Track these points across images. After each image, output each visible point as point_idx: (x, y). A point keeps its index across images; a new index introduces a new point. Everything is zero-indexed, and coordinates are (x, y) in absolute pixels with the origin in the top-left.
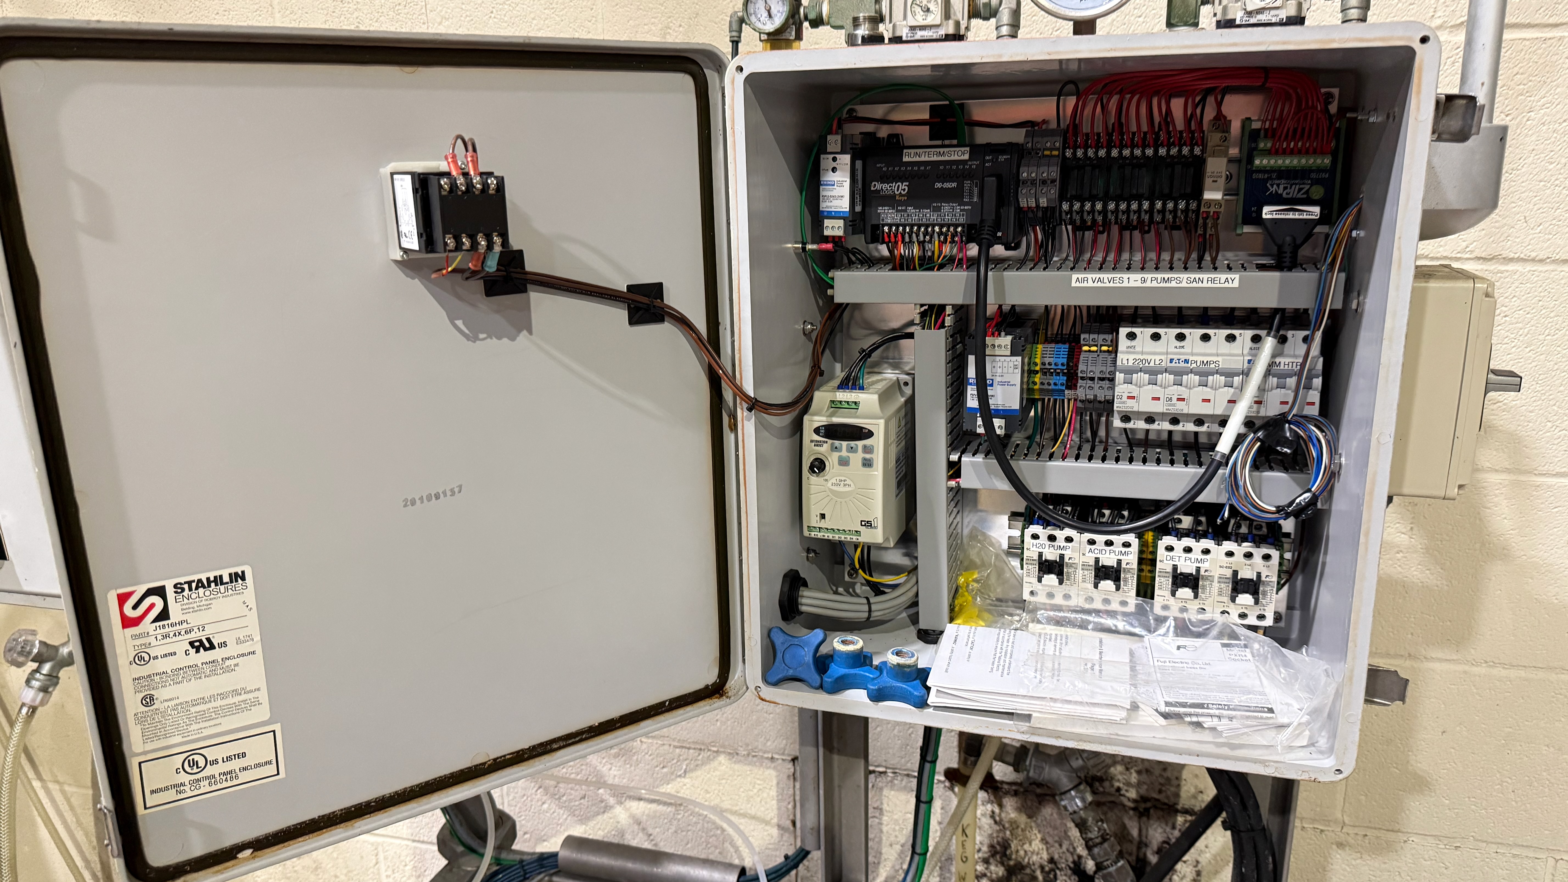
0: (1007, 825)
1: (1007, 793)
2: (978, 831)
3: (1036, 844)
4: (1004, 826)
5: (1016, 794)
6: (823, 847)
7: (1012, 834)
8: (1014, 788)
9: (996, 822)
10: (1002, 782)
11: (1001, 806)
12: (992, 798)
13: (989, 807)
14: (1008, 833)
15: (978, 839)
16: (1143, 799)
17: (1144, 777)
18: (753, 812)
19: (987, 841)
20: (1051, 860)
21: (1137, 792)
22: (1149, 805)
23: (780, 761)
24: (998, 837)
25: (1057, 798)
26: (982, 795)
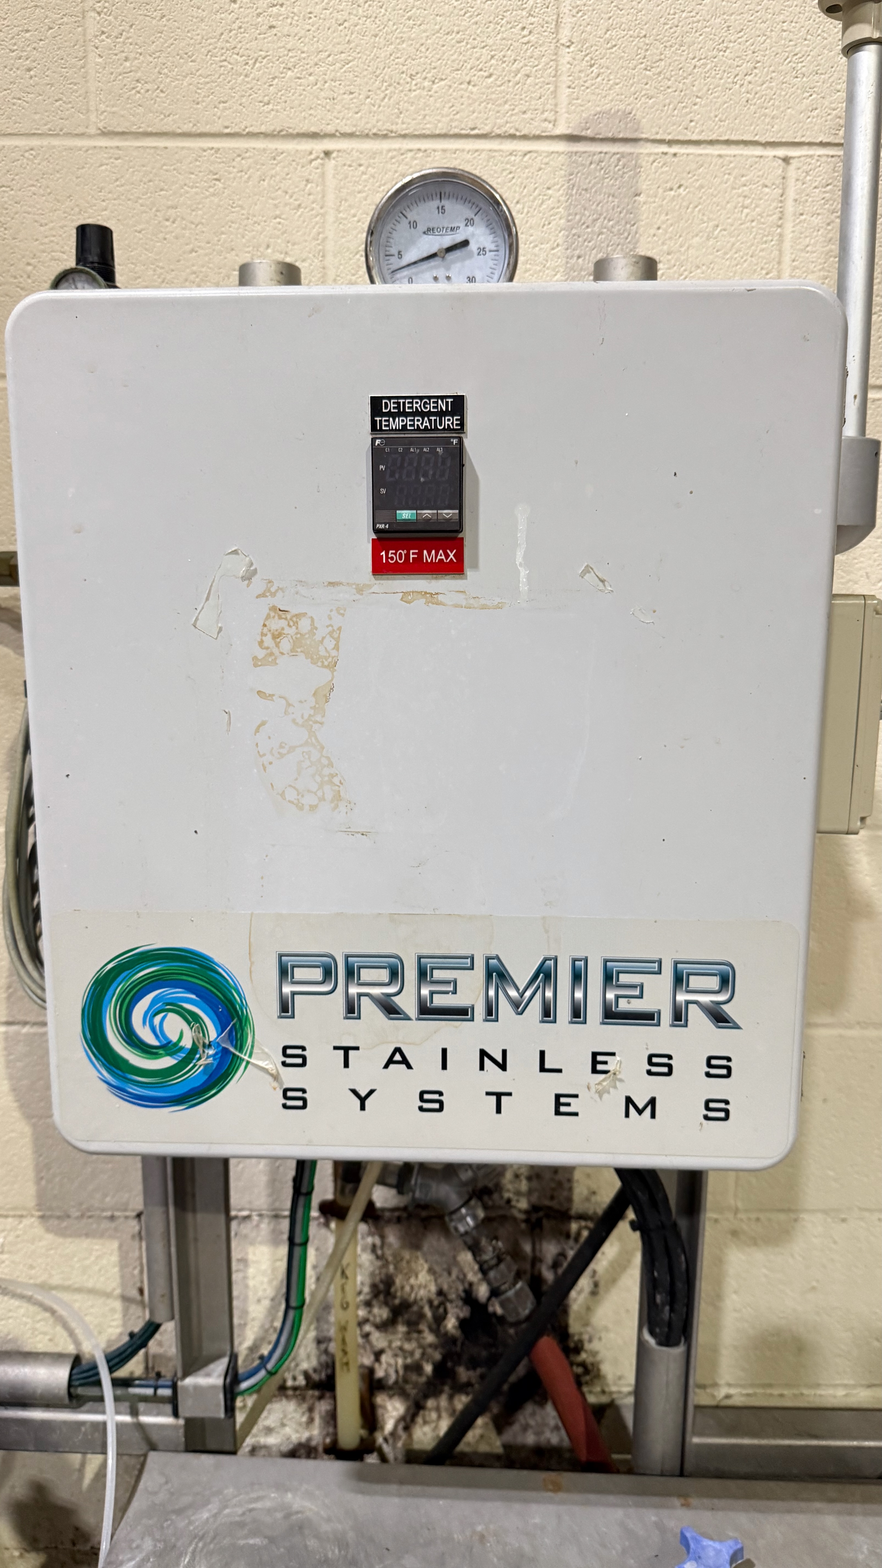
0: (390, 1259)
1: (389, 1221)
2: (358, 1270)
3: (423, 1277)
4: (387, 1260)
5: (399, 1220)
6: (177, 1316)
7: (396, 1268)
8: (396, 1214)
9: (378, 1257)
10: (383, 1210)
11: (383, 1237)
12: (373, 1229)
13: (370, 1240)
14: (391, 1267)
15: (359, 1279)
16: (535, 1208)
17: (535, 1184)
18: (90, 1284)
19: (368, 1281)
20: (440, 1293)
21: (529, 1202)
22: (541, 1214)
23: (122, 1220)
24: (380, 1274)
25: (447, 1219)
26: (363, 1227)
